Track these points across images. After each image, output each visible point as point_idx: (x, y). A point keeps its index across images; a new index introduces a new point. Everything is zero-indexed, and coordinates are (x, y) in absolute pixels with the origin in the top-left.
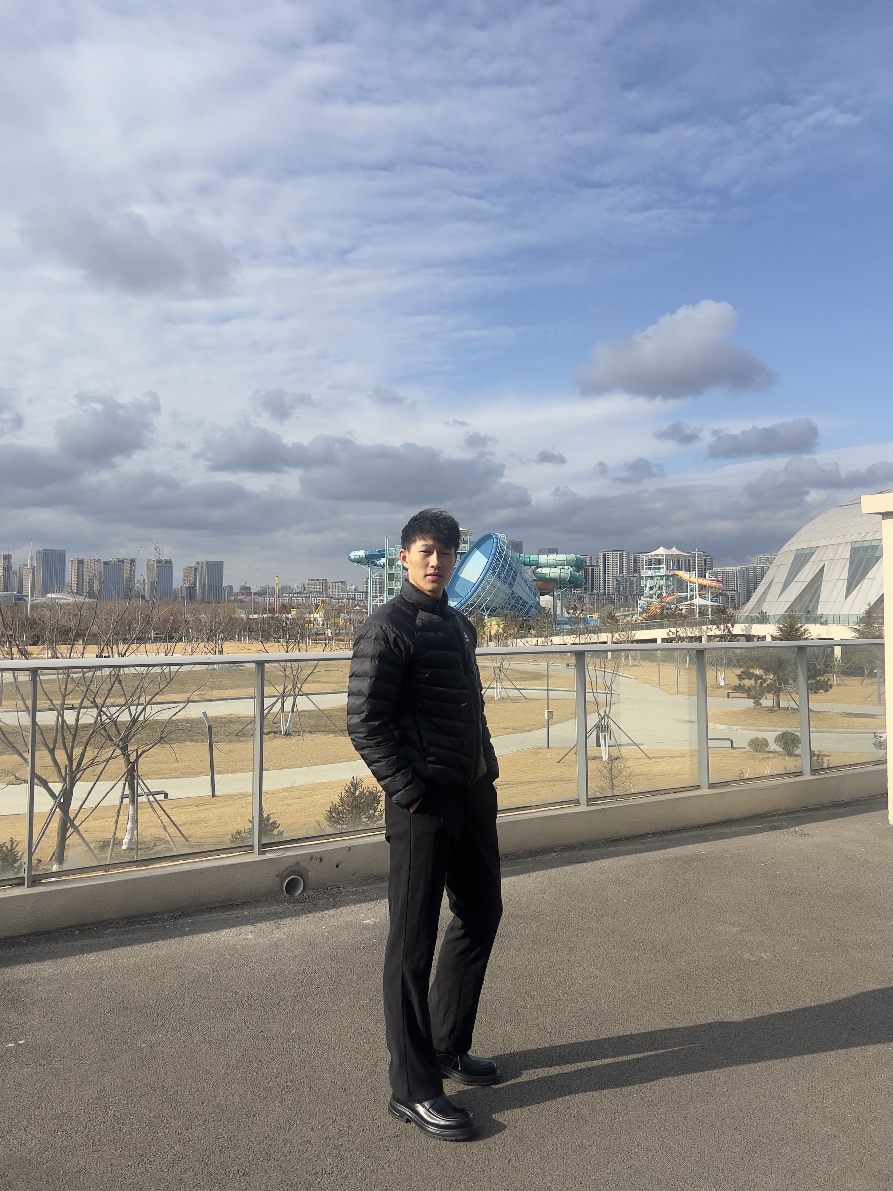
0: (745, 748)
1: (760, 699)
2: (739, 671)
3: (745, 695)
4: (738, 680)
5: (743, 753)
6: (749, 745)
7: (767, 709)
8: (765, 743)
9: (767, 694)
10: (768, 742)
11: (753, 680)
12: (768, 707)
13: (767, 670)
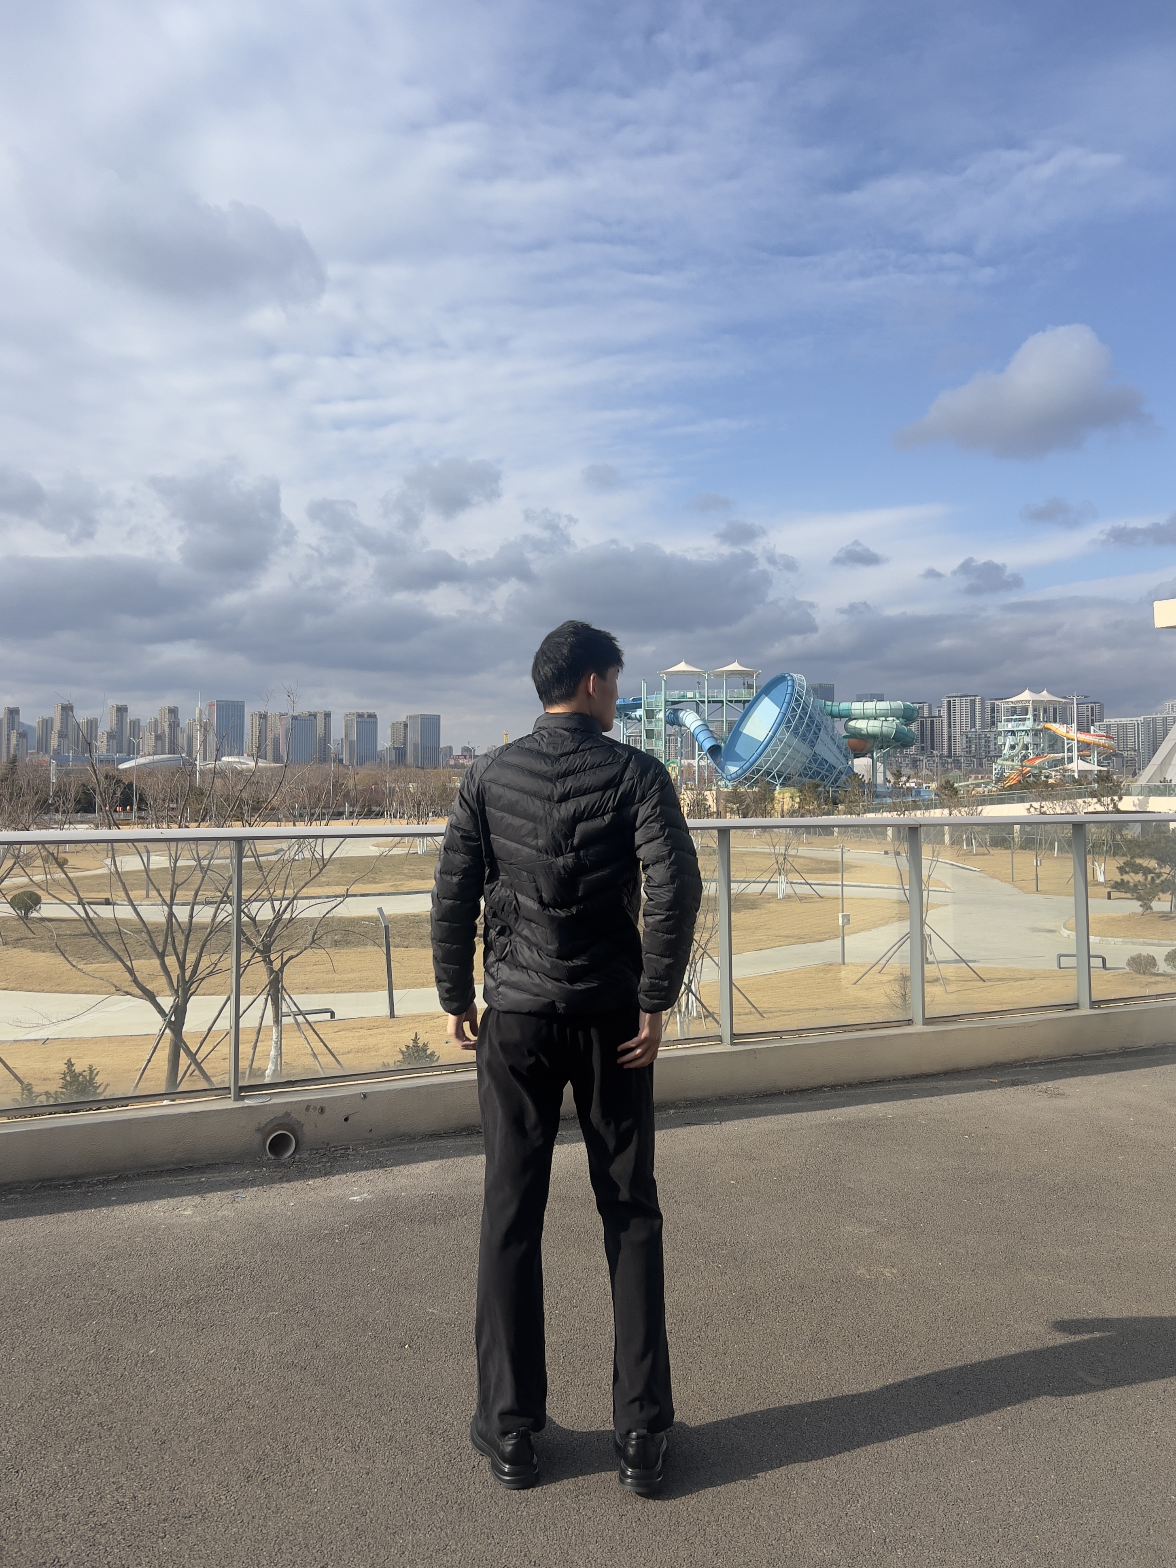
0: (1124, 968)
1: (1151, 901)
2: (1121, 861)
3: (1129, 895)
4: (1119, 874)
5: (1119, 975)
6: (1128, 964)
7: (1160, 915)
8: (1151, 961)
9: (1160, 894)
10: (1155, 961)
11: (1141, 875)
12: (1163, 912)
13: (1162, 861)
